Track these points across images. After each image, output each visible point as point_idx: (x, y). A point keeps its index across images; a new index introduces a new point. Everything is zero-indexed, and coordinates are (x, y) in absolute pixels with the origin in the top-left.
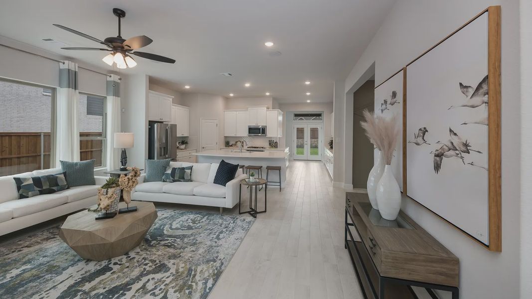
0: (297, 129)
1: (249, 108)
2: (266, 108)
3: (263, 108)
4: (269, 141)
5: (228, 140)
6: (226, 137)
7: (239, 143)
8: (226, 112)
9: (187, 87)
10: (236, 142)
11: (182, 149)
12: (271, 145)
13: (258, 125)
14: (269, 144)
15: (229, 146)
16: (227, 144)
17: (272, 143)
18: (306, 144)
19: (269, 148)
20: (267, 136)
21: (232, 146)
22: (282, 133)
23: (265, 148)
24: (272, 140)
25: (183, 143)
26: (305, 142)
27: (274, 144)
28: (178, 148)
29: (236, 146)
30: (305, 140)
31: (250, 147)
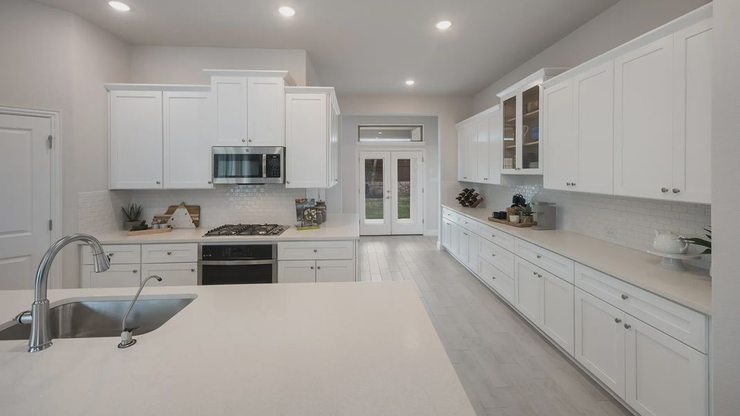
0: (367, 162)
1: (214, 79)
2: (281, 81)
3: (272, 80)
4: (298, 202)
5: (136, 202)
6: (119, 193)
7: (181, 213)
8: (114, 93)
10: (172, 210)
12: (304, 216)
13: (250, 144)
14: (298, 215)
15: (143, 227)
16: (133, 220)
17: (306, 208)
18: (388, 198)
19: (296, 226)
20: (287, 186)
21: (156, 226)
22: (336, 175)
23: (280, 230)
24: (309, 199)
26: (386, 192)
27: (315, 214)
29: (163, 225)
30: (387, 188)
31: (219, 229)
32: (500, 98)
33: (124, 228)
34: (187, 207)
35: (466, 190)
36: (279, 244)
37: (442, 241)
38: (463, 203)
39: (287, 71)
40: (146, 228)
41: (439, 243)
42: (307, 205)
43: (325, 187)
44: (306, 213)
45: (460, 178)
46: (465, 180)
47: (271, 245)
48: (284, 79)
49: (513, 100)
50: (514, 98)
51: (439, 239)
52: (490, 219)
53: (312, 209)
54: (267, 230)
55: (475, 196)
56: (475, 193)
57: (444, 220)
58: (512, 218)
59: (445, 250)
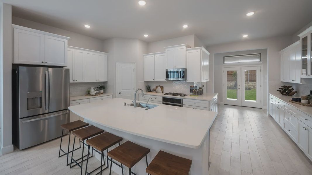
0: (228, 72)
1: (166, 50)
2: (184, 47)
3: (182, 47)
4: (191, 87)
6: (146, 82)
7: (159, 88)
8: (145, 57)
9: (87, 27)
10: (157, 87)
11: (92, 95)
12: (193, 92)
13: (176, 68)
14: (191, 91)
15: (150, 91)
16: (149, 89)
17: (194, 89)
18: (239, 89)
19: (190, 95)
20: (187, 81)
21: (153, 91)
22: (208, 78)
23: (185, 95)
24: (195, 85)
25: (101, 88)
26: (238, 86)
27: (197, 91)
28: (89, 94)
29: (155, 91)
30: (238, 84)
31: (168, 93)
32: (300, 37)
33: (147, 91)
35: (285, 87)
36: (183, 99)
37: (269, 112)
38: (282, 93)
39: (186, 44)
40: (151, 91)
41: (267, 112)
43: (199, 82)
44: (194, 91)
45: (282, 80)
46: (284, 81)
47: (181, 100)
48: (186, 46)
49: (306, 38)
50: (306, 37)
51: (268, 110)
52: (290, 101)
53: (196, 89)
54: (181, 95)
55: (290, 90)
56: (291, 88)
57: (270, 101)
58: (303, 101)
59: (271, 117)
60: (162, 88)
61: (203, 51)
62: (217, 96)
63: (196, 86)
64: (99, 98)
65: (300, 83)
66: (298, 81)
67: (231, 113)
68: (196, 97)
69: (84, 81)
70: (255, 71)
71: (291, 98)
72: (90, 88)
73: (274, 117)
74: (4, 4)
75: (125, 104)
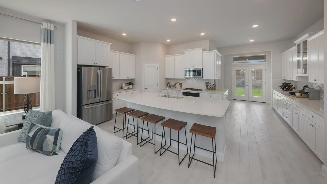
0: (236, 71)
1: (185, 52)
2: (201, 50)
3: (199, 50)
4: (206, 83)
5: (169, 81)
6: (166, 79)
7: (178, 84)
8: (166, 57)
9: (124, 34)
10: (176, 84)
11: (125, 90)
12: (208, 87)
13: (194, 68)
14: (206, 87)
18: (247, 85)
19: (206, 90)
20: (203, 78)
21: (173, 87)
22: (220, 76)
23: (201, 90)
24: (209, 82)
25: (130, 84)
26: (246, 83)
27: (211, 87)
28: (122, 89)
29: (175, 87)
30: (246, 81)
31: (187, 89)
32: (295, 43)
34: (179, 83)
35: (285, 83)
36: (200, 93)
37: (272, 105)
38: (283, 89)
39: (203, 48)
40: (171, 87)
41: (271, 106)
42: (209, 84)
43: (214, 79)
44: (208, 86)
45: (283, 78)
46: (285, 79)
47: (198, 94)
49: (300, 44)
51: (271, 104)
52: (287, 95)
53: (210, 85)
54: (198, 90)
55: (290, 86)
56: (290, 85)
57: (273, 96)
58: (297, 94)
59: (274, 109)
60: (181, 84)
61: (216, 53)
62: (227, 91)
63: (211, 83)
64: (130, 92)
65: (295, 80)
66: (294, 79)
67: (240, 107)
68: (211, 92)
69: (118, 78)
70: (261, 70)
71: (288, 92)
72: (122, 84)
73: (276, 109)
74: (72, 20)
75: (159, 95)
